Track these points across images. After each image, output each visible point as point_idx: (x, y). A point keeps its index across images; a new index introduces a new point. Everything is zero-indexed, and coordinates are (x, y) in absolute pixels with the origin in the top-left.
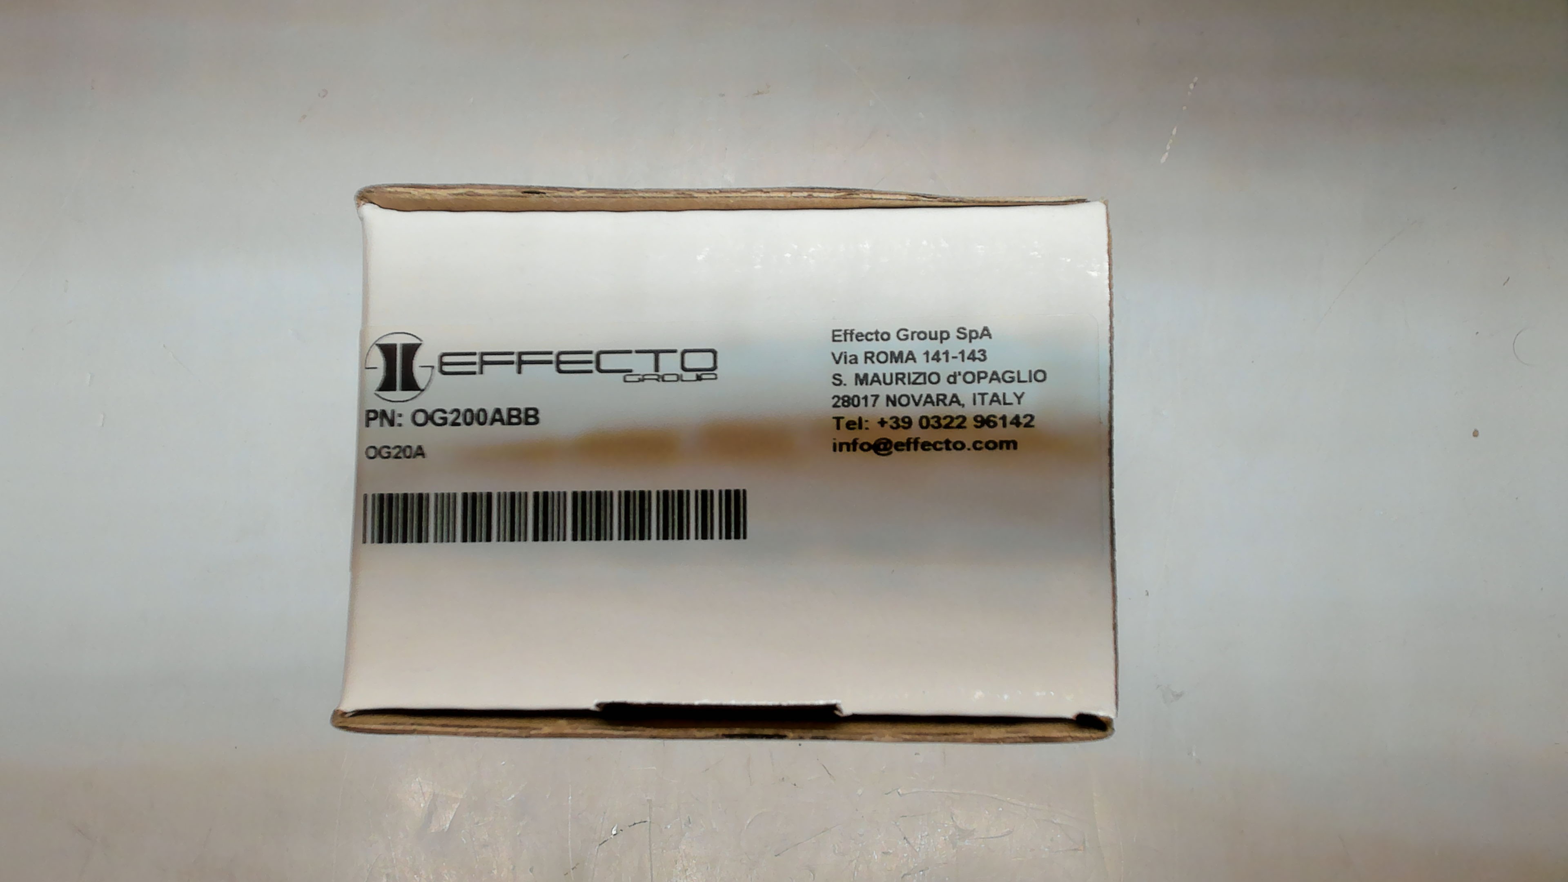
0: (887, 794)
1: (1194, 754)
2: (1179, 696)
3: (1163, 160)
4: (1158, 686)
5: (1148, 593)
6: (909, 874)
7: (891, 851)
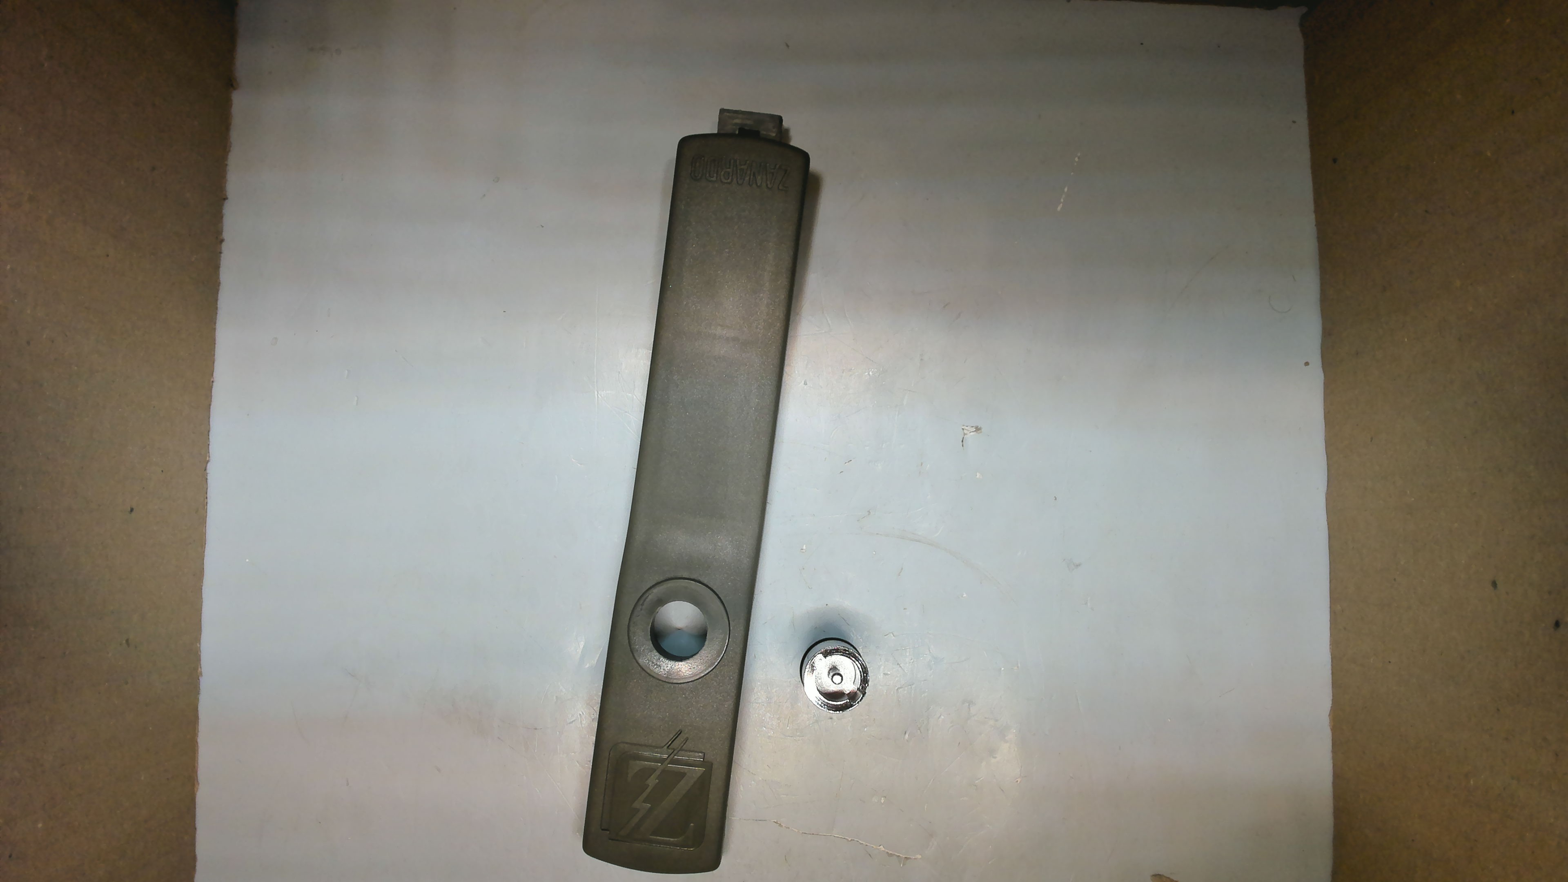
0: (885, 636)
1: (1089, 604)
2: (1078, 566)
3: (1059, 208)
4: (1064, 560)
5: (1056, 499)
6: (900, 688)
7: (889, 673)
